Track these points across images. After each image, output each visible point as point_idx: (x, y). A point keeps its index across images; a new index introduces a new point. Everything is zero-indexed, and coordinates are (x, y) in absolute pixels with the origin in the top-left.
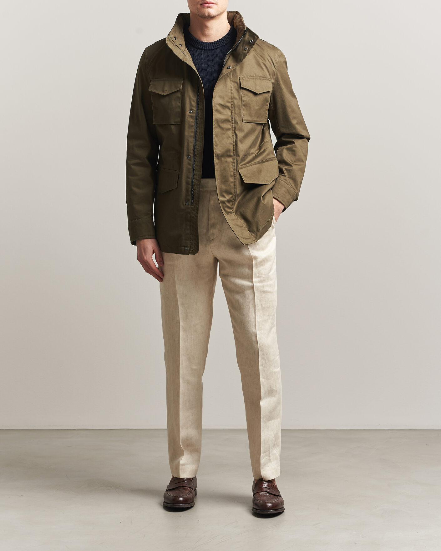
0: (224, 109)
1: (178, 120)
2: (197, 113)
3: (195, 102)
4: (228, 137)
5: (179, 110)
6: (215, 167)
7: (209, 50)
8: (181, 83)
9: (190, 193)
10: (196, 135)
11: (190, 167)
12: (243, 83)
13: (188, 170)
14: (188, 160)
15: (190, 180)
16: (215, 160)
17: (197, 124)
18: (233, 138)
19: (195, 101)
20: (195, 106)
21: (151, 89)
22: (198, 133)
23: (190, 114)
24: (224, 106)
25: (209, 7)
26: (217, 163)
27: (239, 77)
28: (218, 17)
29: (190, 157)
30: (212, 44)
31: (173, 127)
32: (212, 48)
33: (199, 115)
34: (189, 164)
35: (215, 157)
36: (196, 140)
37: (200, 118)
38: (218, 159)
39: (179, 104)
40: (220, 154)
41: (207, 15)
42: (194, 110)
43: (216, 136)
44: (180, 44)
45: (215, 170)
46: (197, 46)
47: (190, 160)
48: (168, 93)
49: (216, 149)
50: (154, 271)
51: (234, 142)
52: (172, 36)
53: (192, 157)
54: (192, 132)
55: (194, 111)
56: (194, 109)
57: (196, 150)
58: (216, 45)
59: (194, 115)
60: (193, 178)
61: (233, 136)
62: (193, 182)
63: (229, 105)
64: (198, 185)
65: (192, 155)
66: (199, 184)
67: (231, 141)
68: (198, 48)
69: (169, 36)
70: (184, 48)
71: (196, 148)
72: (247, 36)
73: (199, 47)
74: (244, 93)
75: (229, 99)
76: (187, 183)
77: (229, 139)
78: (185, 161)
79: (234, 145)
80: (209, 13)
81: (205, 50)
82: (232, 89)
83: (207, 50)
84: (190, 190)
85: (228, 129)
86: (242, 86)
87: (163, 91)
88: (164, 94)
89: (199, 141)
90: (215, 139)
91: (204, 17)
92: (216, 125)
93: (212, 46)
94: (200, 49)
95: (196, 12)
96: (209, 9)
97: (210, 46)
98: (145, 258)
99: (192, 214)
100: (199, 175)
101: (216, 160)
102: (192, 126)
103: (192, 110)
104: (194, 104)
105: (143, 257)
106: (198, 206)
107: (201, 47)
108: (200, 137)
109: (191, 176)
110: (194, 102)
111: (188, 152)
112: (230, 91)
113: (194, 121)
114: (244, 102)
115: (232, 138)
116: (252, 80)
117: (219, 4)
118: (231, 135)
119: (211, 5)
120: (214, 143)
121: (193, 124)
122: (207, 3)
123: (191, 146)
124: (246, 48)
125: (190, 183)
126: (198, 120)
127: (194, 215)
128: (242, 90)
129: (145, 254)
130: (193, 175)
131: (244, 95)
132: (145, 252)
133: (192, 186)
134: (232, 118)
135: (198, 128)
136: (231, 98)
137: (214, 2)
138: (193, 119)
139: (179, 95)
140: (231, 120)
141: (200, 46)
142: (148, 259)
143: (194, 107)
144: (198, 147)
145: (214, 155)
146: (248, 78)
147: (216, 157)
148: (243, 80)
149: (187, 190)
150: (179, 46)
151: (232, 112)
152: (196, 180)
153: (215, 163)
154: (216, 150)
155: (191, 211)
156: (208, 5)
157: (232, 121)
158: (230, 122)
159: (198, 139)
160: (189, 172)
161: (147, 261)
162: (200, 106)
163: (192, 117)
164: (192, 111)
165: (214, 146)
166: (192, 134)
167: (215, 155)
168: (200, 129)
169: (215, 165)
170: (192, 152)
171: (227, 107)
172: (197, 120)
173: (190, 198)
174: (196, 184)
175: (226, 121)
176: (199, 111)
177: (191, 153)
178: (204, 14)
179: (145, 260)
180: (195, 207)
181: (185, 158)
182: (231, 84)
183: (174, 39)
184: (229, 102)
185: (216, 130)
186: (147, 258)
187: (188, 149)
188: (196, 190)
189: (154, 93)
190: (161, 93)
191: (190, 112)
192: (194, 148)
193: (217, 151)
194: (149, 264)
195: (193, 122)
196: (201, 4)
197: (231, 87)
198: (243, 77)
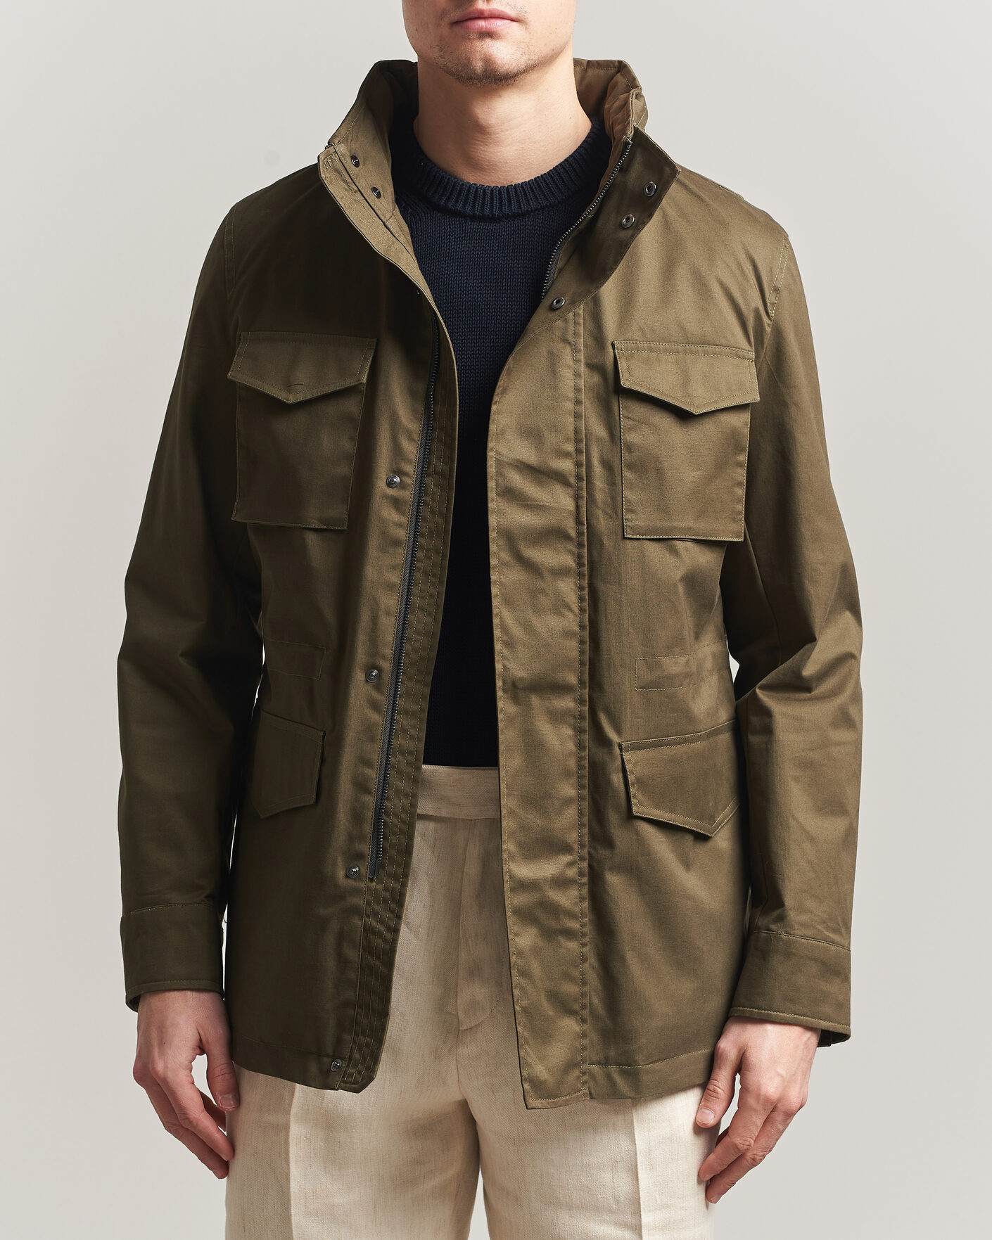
0: (539, 483)
1: (339, 512)
2: (421, 489)
3: (413, 440)
4: (559, 607)
5: (345, 470)
6: (501, 737)
7: (492, 219)
8: (366, 359)
9: (368, 829)
10: (410, 583)
11: (376, 717)
12: (629, 368)
13: (369, 729)
14: (369, 688)
15: (373, 774)
16: (500, 704)
17: (416, 534)
18: (582, 610)
19: (416, 437)
20: (413, 458)
21: (239, 373)
22: (418, 576)
23: (390, 491)
24: (539, 473)
25: (490, 34)
26: (511, 720)
27: (613, 345)
28: (533, 76)
29: (379, 676)
30: (505, 196)
31: (312, 540)
32: (506, 210)
33: (428, 499)
34: (374, 706)
35: (499, 693)
36: (407, 606)
37: (433, 513)
38: (516, 699)
39: (348, 445)
40: (522, 679)
41: (479, 66)
42: (407, 474)
43: (508, 601)
44: (374, 189)
45: (502, 748)
46: (444, 199)
47: (378, 687)
48: (309, 396)
49: (504, 658)
50: (195, 1127)
51: (582, 627)
52: (342, 149)
53: (387, 678)
54: (394, 567)
55: (408, 481)
56: (410, 469)
57: (407, 647)
58: (522, 199)
59: (408, 495)
60: (386, 767)
61: (581, 599)
62: (385, 782)
63: (566, 466)
64: (406, 795)
65: (387, 666)
66: (409, 790)
67: (571, 621)
68: (445, 211)
69: (331, 149)
70: (386, 204)
71: (410, 640)
72: (637, 167)
73: (450, 205)
74: (631, 415)
75: (567, 440)
76: (361, 786)
77: (567, 613)
78: (359, 689)
79: (582, 642)
80: (488, 61)
81: (473, 218)
82: (583, 397)
83: (482, 218)
84: (370, 814)
85: (560, 572)
86: (625, 383)
87: (289, 386)
88: (291, 399)
89: (422, 609)
90: (502, 615)
91: (470, 78)
92: (505, 556)
93: (505, 202)
94: (454, 213)
95: (435, 54)
96: (488, 41)
97: (496, 204)
98: (160, 1066)
99: (372, 922)
100: (410, 753)
101: (504, 705)
102: (397, 543)
103: (400, 473)
104: (411, 449)
105: (153, 1062)
106: (404, 885)
107: (459, 207)
108: (431, 594)
109: (376, 757)
110: (411, 439)
111: (374, 651)
112: (570, 406)
113: (404, 520)
114: (630, 450)
115: (577, 611)
116: (672, 358)
117: (531, 18)
118: (572, 598)
119: (497, 25)
120: (497, 632)
121: (402, 534)
122: (481, 16)
123: (389, 626)
124: (628, 219)
125: (373, 786)
126: (424, 519)
127: (382, 922)
128: (624, 403)
129: (162, 1053)
130: (389, 750)
131: (631, 423)
132: (162, 1043)
133: (382, 797)
134: (578, 522)
135: (420, 554)
136: (572, 435)
137: (512, 13)
138: (403, 514)
139: (352, 406)
140: (573, 533)
141: (456, 202)
142: (170, 1075)
143: (409, 461)
144: (418, 633)
145: (499, 683)
146: (651, 350)
147: (505, 691)
148: (632, 356)
149: (357, 817)
150: (371, 196)
151: (577, 498)
152: (400, 772)
153: (500, 716)
154: (506, 663)
155: (369, 903)
156: (482, 24)
157: (580, 534)
158: (567, 537)
159: (416, 600)
160: (372, 740)
161: (165, 1080)
162: (434, 459)
163: (397, 503)
164: (397, 480)
165: (498, 646)
166: (395, 578)
167: (504, 682)
168: (428, 558)
169: (501, 725)
170: (389, 652)
171: (560, 478)
172: (417, 518)
173: (366, 848)
174: (398, 792)
175: (554, 535)
176: (430, 481)
177: (384, 657)
178: (468, 64)
179: (157, 1074)
180: (386, 889)
181: (359, 676)
182: (577, 375)
183: (349, 163)
184: (566, 455)
185: (503, 579)
186: (166, 1067)
187: (374, 640)
188: (396, 816)
189: (247, 389)
190: (280, 394)
191: (390, 484)
192: (401, 638)
193: (510, 666)
194: (173, 1093)
195: (400, 525)
196: (456, 23)
197: (577, 390)
198: (630, 345)
